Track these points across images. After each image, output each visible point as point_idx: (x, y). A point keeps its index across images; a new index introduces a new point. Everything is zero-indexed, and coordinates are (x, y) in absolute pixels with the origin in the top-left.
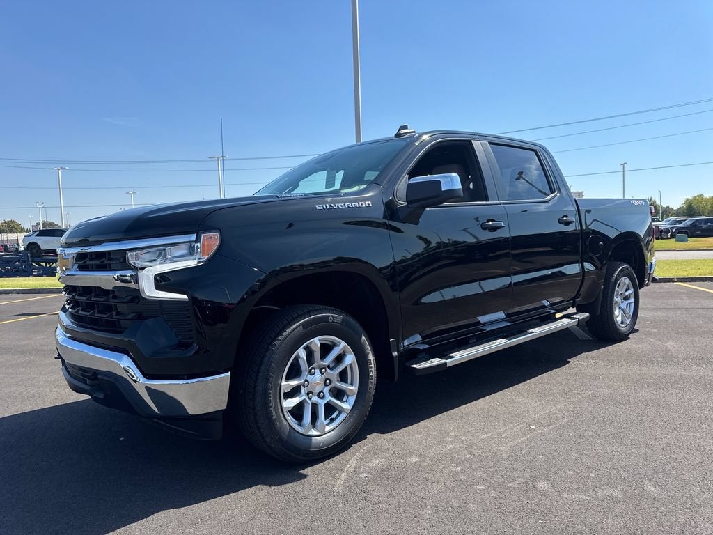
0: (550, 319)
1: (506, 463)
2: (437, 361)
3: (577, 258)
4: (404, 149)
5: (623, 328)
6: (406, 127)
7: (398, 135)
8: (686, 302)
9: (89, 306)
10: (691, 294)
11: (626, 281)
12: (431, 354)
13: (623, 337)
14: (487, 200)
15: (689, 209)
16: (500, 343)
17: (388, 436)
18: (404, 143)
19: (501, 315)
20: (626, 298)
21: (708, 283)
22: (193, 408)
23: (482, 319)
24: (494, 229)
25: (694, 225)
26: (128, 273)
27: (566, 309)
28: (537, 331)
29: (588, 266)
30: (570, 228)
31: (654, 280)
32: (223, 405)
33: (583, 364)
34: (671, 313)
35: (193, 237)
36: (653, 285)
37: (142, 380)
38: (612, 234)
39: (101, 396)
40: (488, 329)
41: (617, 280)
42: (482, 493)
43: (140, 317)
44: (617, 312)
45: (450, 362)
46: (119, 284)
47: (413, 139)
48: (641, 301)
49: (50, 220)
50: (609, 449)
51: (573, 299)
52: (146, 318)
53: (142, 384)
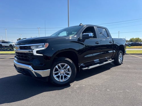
0: (107, 61)
1: (101, 86)
2: (87, 68)
3: (112, 49)
4: (81, 28)
5: (120, 63)
6: (81, 24)
7: (80, 25)
8: (131, 58)
9: (22, 56)
10: (132, 57)
11: (121, 54)
12: (85, 67)
13: (120, 64)
14: (96, 38)
15: (131, 41)
16: (98, 65)
17: (78, 81)
18: (81, 27)
19: (98, 60)
20: (121, 57)
21: (135, 55)
22: (43, 76)
23: (95, 60)
24: (98, 44)
25: (132, 44)
26: (30, 50)
27: (110, 59)
28: (105, 63)
29: (114, 51)
30: (111, 44)
31: (126, 54)
32: (49, 75)
33: (113, 69)
34: (129, 60)
35: (44, 44)
36: (126, 55)
37: (34, 70)
38: (119, 45)
39: (25, 73)
40: (96, 62)
41: (119, 54)
42: (97, 91)
43: (33, 59)
44: (119, 60)
45: (89, 68)
46: (29, 52)
47: (83, 26)
48: (124, 58)
49: (3, 40)
50: (120, 84)
51: (111, 57)
52: (34, 59)
53: (34, 71)
